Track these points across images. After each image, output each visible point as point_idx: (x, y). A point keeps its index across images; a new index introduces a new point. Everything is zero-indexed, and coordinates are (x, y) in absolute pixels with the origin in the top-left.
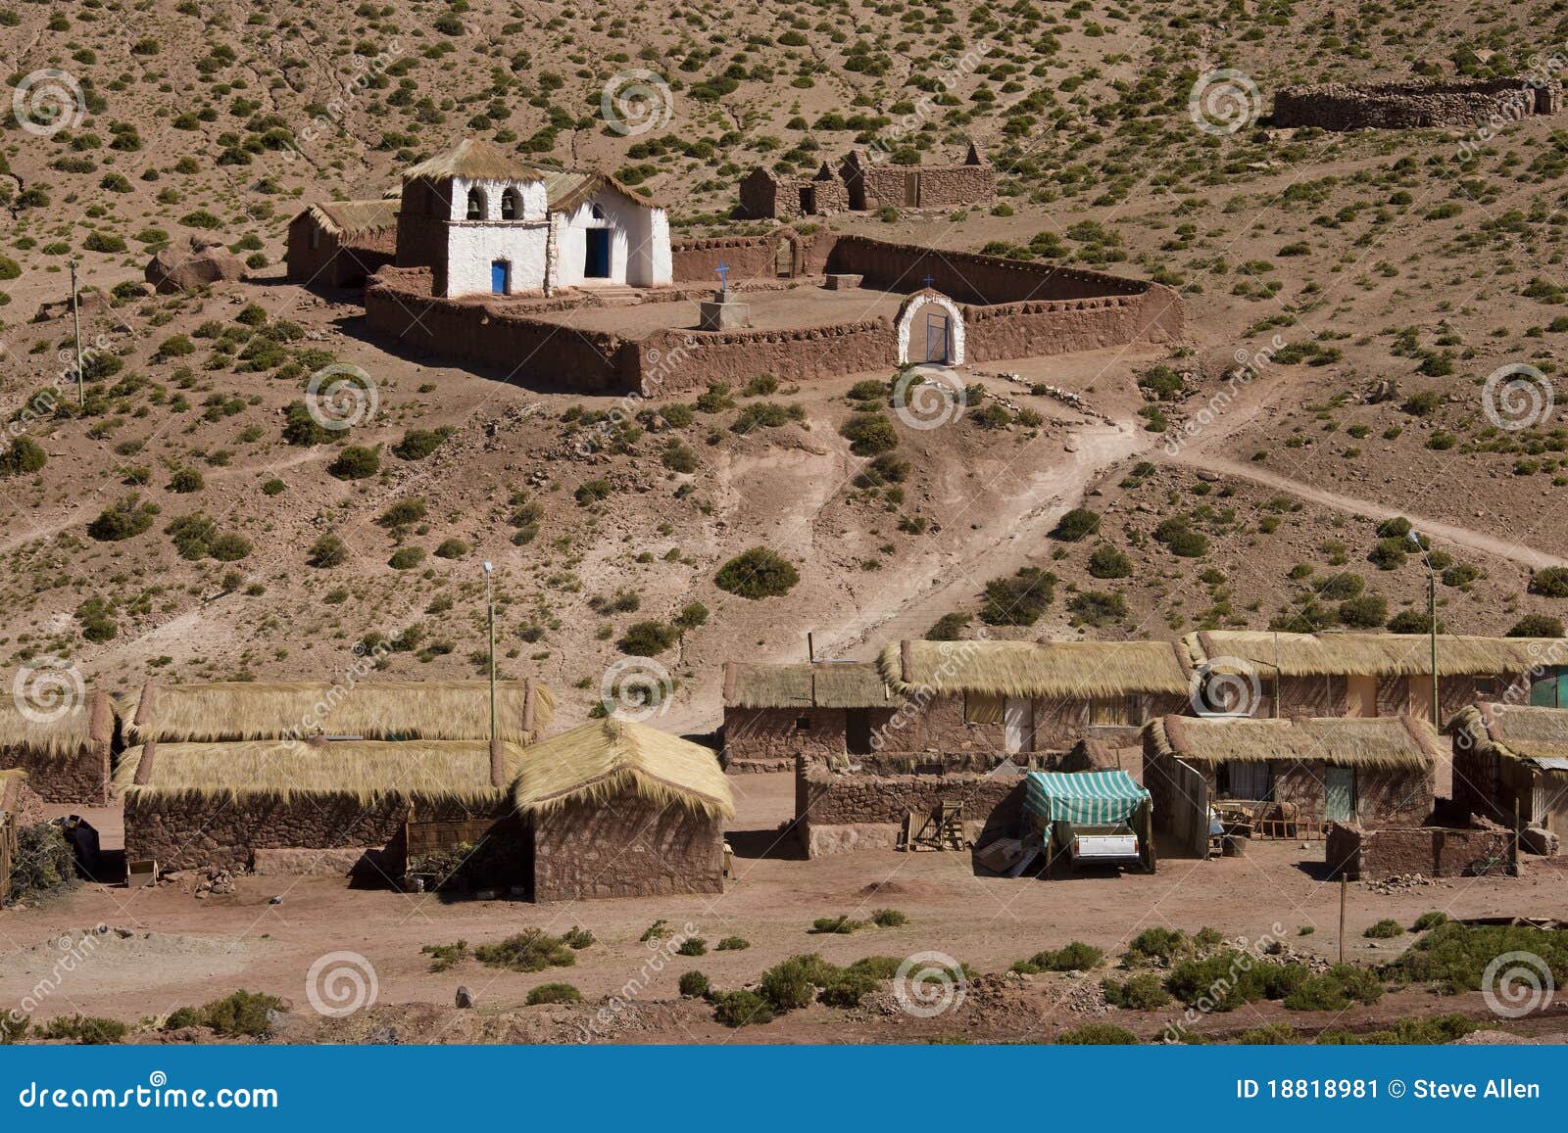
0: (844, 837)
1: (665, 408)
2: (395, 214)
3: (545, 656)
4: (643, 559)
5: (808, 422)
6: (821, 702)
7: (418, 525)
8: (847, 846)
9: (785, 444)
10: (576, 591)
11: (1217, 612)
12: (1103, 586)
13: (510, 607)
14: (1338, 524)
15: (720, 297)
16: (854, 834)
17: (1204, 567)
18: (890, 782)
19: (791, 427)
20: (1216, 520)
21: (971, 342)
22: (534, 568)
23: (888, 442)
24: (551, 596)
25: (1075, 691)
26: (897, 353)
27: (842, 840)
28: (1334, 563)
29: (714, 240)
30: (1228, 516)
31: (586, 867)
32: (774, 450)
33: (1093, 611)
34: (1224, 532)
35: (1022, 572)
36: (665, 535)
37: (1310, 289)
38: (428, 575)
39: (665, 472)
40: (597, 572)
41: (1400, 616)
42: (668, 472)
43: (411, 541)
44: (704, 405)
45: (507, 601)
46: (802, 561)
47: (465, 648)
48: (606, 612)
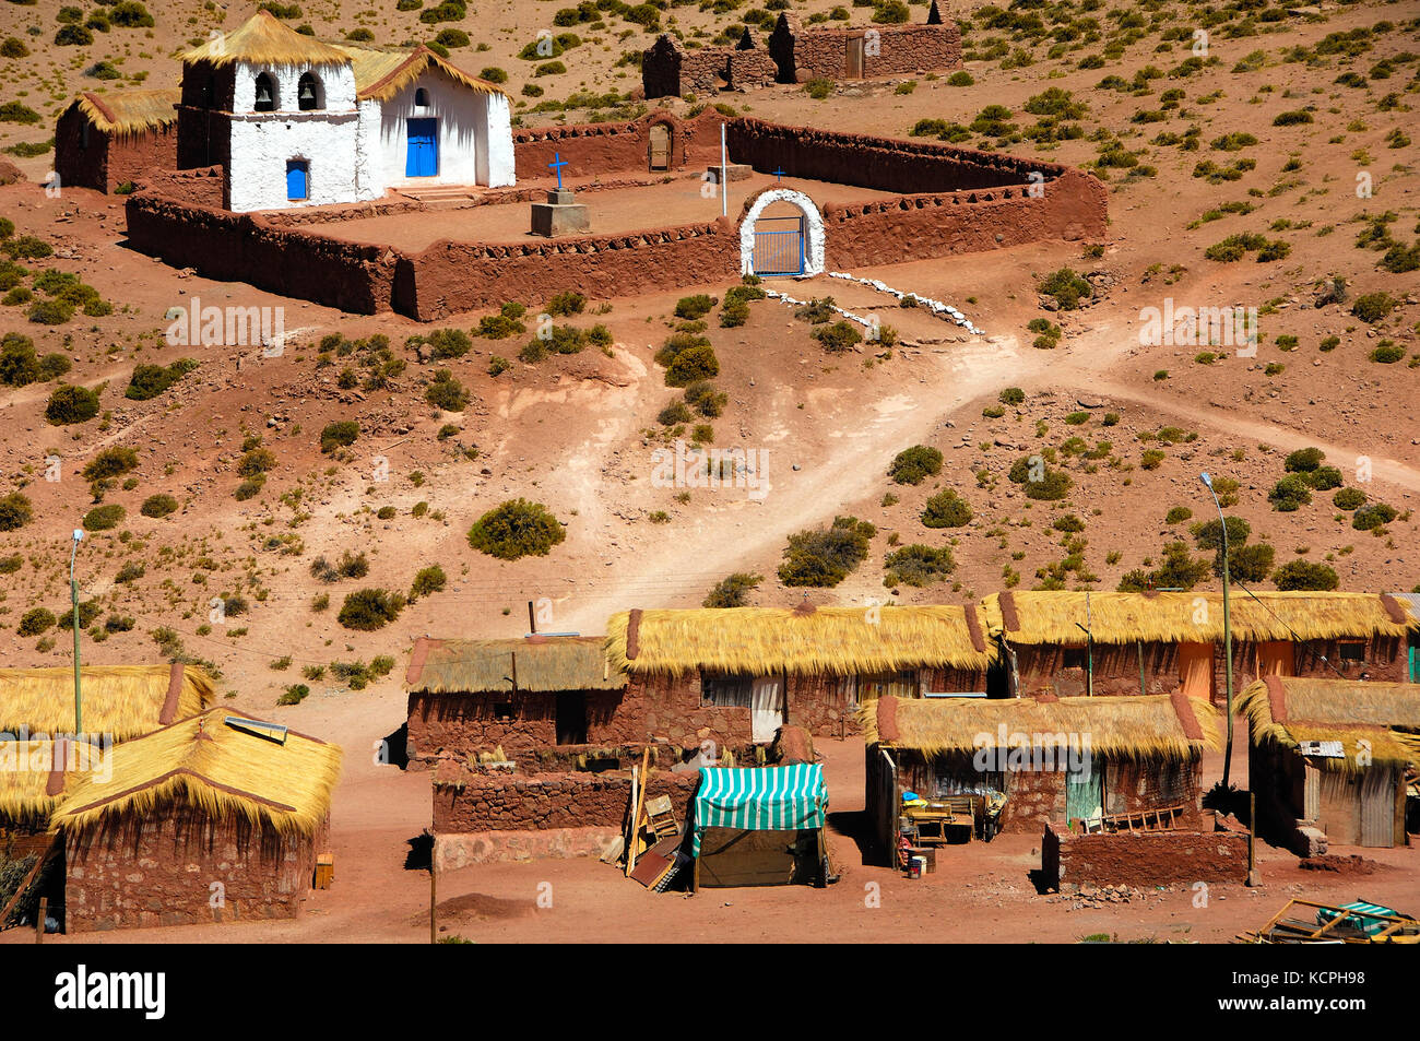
0: (479, 847)
1: (437, 334)
2: (175, 107)
3: (242, 632)
4: (386, 514)
5: (612, 349)
6: (523, 685)
7: (125, 478)
8: (480, 857)
9: (579, 375)
10: (298, 554)
11: (1067, 567)
12: (934, 539)
13: (215, 574)
14: (1238, 458)
15: (553, 198)
16: (489, 846)
17: (1062, 514)
18: (532, 782)
19: (590, 355)
20: (1088, 455)
21: (831, 245)
22: (253, 527)
23: (706, 369)
24: (266, 561)
25: (836, 666)
26: (739, 261)
27: (475, 851)
28: (1224, 504)
29: (594, 126)
30: (1105, 449)
31: (127, 890)
32: (566, 381)
33: (915, 567)
34: (1093, 470)
35: (839, 522)
36: (417, 485)
37: (1293, 167)
38: (124, 537)
39: (430, 411)
40: (326, 533)
41: (1290, 568)
42: (432, 411)
43: (110, 498)
44: (490, 329)
45: (210, 566)
46: (574, 514)
47: (146, 624)
48: (330, 578)
